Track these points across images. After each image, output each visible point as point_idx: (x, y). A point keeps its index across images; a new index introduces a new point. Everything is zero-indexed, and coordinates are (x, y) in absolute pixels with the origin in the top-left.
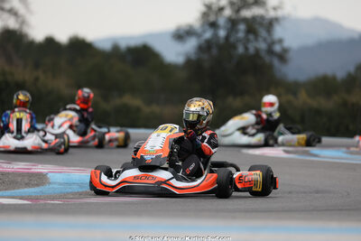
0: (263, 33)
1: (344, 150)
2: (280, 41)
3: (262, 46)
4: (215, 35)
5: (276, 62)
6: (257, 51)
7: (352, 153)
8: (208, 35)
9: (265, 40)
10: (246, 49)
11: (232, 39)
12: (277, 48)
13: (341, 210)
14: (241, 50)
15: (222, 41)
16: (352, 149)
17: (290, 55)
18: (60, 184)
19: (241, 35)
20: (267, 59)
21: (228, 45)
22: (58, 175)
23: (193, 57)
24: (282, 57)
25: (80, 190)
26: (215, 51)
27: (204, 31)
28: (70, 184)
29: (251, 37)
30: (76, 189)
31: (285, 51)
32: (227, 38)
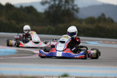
0: (71, 2)
1: (97, 42)
2: (76, 5)
3: (70, 7)
4: (55, 3)
5: (75, 12)
6: (69, 9)
7: (100, 43)
8: (52, 3)
9: (71, 5)
10: (65, 8)
11: (60, 4)
12: (75, 8)
13: (97, 62)
14: (63, 8)
15: (57, 5)
16: (100, 42)
17: (80, 10)
18: (3, 52)
19: (63, 3)
20: (72, 11)
21: (59, 6)
22: (2, 49)
23: (47, 10)
24: (77, 10)
25: (10, 54)
26: (54, 8)
27: (51, 2)
28: (6, 52)
29: (67, 4)
30: (8, 54)
31: (78, 9)
32: (59, 4)
